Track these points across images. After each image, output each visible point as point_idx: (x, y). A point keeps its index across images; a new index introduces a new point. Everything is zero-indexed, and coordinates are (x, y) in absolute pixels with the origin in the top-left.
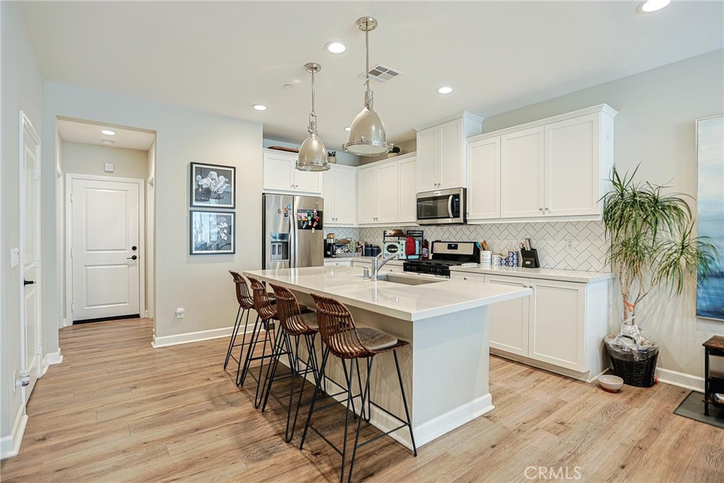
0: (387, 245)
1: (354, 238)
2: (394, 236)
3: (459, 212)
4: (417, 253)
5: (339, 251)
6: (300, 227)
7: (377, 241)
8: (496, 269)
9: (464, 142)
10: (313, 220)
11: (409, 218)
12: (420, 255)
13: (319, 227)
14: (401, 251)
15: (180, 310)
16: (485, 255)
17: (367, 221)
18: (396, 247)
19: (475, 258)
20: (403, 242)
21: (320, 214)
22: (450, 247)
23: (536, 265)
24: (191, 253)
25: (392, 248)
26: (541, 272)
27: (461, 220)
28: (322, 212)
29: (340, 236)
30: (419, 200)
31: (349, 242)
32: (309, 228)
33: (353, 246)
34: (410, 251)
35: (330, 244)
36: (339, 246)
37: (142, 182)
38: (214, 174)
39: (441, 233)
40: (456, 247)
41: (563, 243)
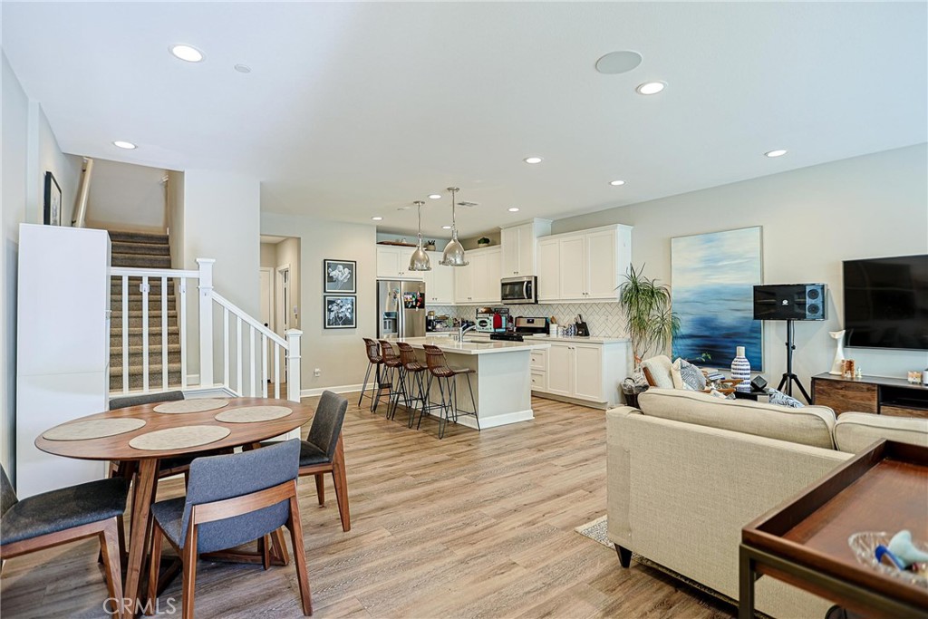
0: (479, 320)
1: (452, 315)
2: (485, 312)
3: (531, 294)
4: (504, 326)
5: (438, 326)
6: (406, 307)
7: (471, 317)
8: (560, 337)
9: (535, 241)
10: (417, 301)
11: (495, 298)
12: (506, 328)
13: (422, 306)
14: (490, 327)
15: (317, 370)
16: (553, 327)
17: (463, 300)
18: (485, 322)
19: (546, 330)
20: (492, 318)
21: (423, 295)
22: (529, 322)
23: (586, 334)
24: (325, 328)
25: (483, 323)
26: (591, 339)
27: (533, 300)
28: (424, 294)
29: (439, 314)
30: (503, 285)
31: (447, 318)
32: (413, 307)
33: (451, 322)
34: (497, 324)
35: (431, 321)
36: (438, 322)
37: (272, 270)
38: (341, 267)
39: (523, 310)
40: (533, 322)
41: (604, 318)
